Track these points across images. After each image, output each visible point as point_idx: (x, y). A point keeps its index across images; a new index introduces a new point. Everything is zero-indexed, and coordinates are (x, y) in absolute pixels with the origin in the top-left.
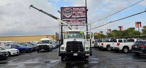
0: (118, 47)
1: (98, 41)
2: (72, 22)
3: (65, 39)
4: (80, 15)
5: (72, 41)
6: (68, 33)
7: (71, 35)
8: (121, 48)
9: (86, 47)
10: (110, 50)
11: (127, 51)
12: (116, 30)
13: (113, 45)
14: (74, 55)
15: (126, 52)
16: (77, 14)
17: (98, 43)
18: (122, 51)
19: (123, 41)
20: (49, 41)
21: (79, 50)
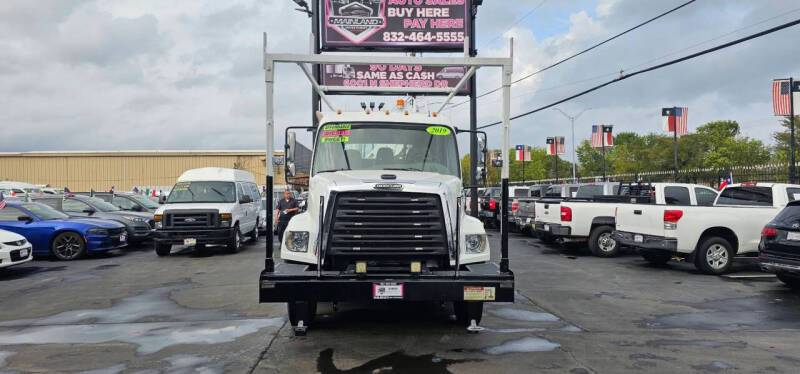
0: (669, 234)
1: (536, 194)
2: (382, 75)
3: (317, 176)
4: (434, 32)
5: (370, 187)
6: (341, 132)
7: (372, 150)
8: (687, 242)
9: (468, 238)
10: (609, 249)
11: (725, 261)
12: (631, 136)
13: (640, 221)
14: (378, 295)
15: (716, 266)
16: (415, 24)
17: (539, 207)
18: (695, 264)
19: (693, 200)
20: (231, 185)
21: (416, 258)
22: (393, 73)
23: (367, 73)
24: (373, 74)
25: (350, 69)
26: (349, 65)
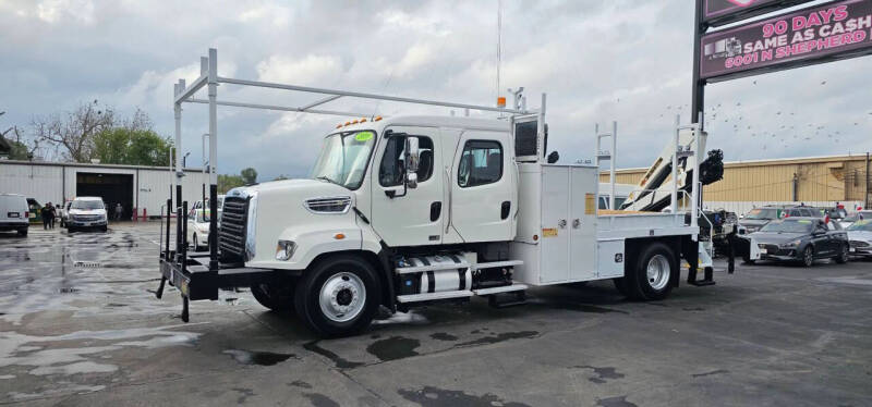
22: (798, 34)
23: (759, 43)
24: (767, 41)
25: (734, 44)
26: (733, 39)
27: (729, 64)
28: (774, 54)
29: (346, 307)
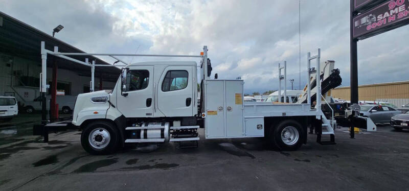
23: (386, 13)
24: (392, 12)
25: (371, 17)
26: (371, 15)
27: (369, 28)
28: (397, 16)
29: (100, 143)
